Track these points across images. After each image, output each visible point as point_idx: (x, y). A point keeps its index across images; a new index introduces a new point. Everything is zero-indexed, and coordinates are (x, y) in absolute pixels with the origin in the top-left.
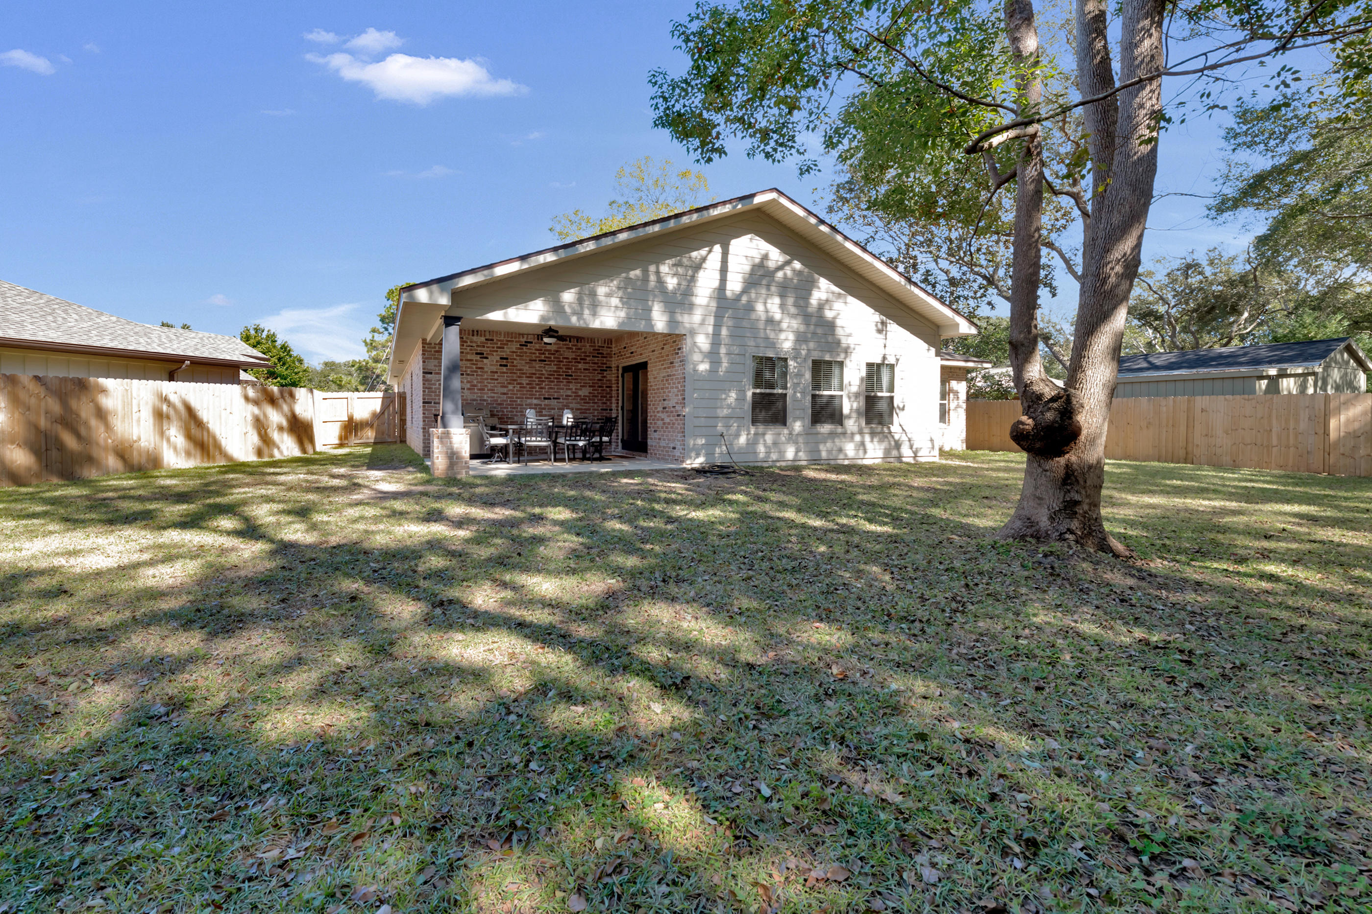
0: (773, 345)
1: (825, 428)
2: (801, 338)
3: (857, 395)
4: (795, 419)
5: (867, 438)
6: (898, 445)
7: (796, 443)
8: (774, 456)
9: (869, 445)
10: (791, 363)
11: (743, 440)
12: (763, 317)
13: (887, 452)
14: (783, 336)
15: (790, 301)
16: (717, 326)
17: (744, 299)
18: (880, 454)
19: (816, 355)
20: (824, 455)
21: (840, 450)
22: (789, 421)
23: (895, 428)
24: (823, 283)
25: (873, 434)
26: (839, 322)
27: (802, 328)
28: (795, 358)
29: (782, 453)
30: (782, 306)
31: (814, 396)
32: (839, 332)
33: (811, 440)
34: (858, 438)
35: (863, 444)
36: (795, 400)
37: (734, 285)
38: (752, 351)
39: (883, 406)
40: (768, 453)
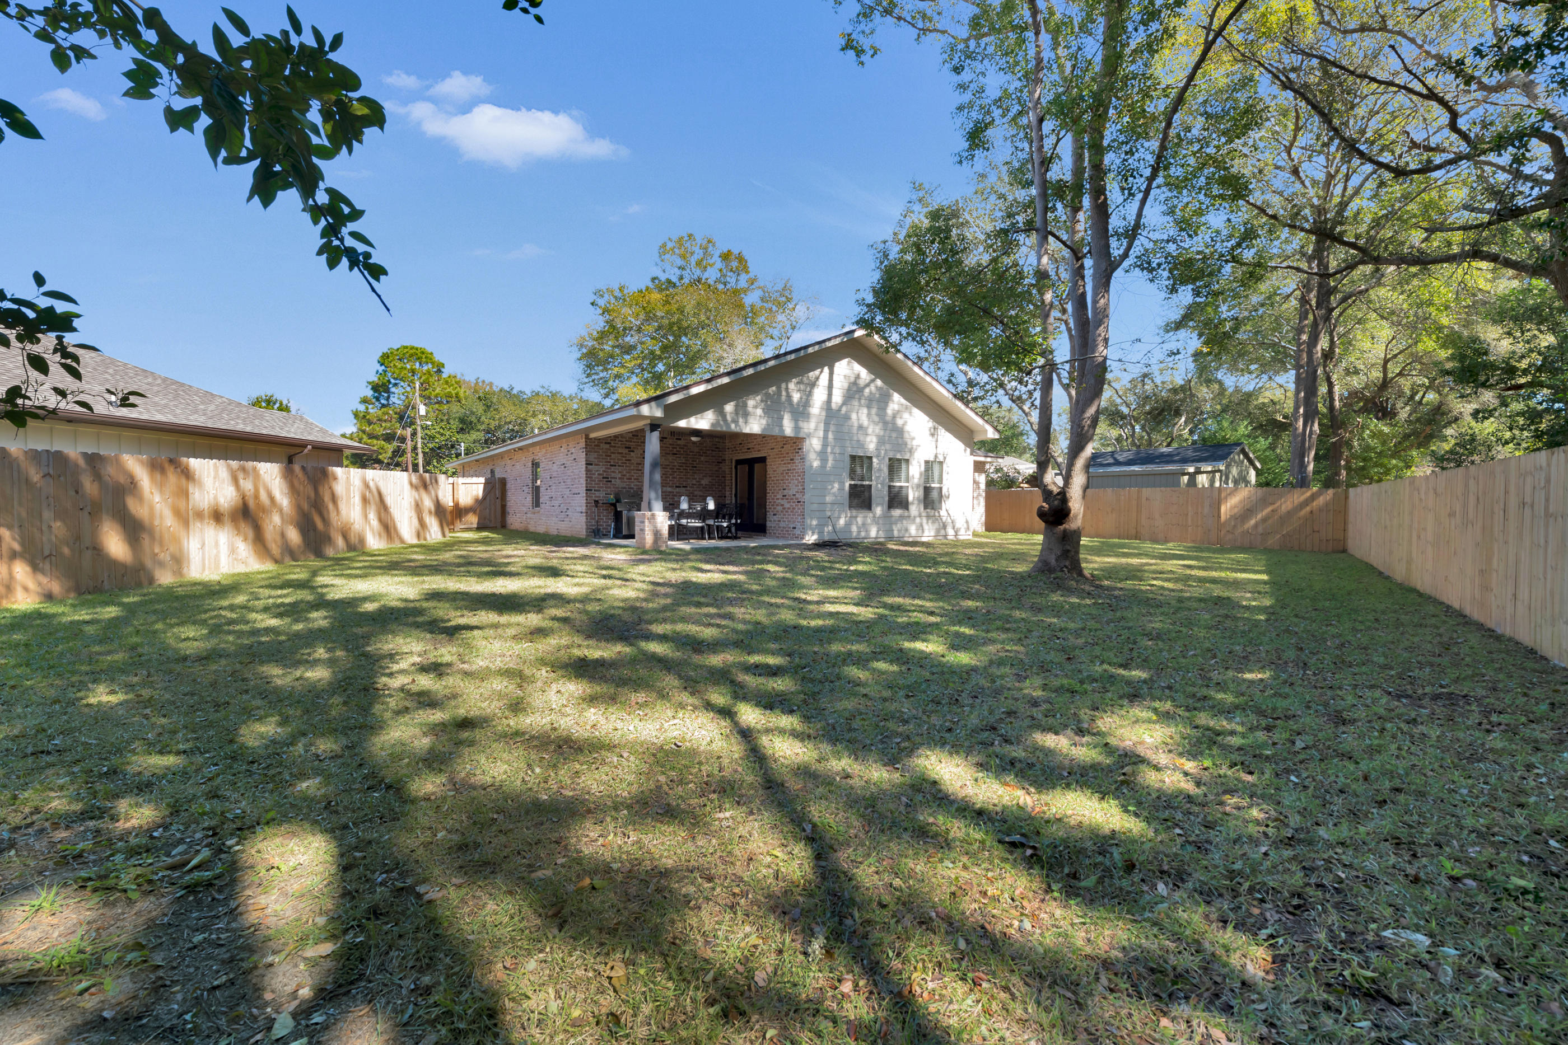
0: (861, 445)
1: (897, 512)
2: (881, 441)
3: (918, 486)
4: (878, 505)
5: (924, 520)
6: (945, 527)
7: (877, 523)
8: (863, 534)
9: (926, 527)
10: (875, 460)
11: (842, 522)
12: (856, 424)
13: (938, 531)
14: (868, 439)
15: (874, 411)
16: (826, 431)
17: (844, 409)
18: (933, 533)
19: (891, 455)
20: (896, 533)
21: (907, 530)
22: (873, 506)
23: (943, 513)
24: (896, 397)
25: (928, 517)
26: (907, 428)
27: (882, 433)
28: (878, 456)
29: (867, 531)
30: (869, 415)
31: (890, 487)
32: (906, 435)
33: (887, 521)
34: (918, 520)
35: (921, 525)
36: (877, 490)
37: (837, 398)
38: (850, 451)
39: (935, 494)
40: (859, 532)
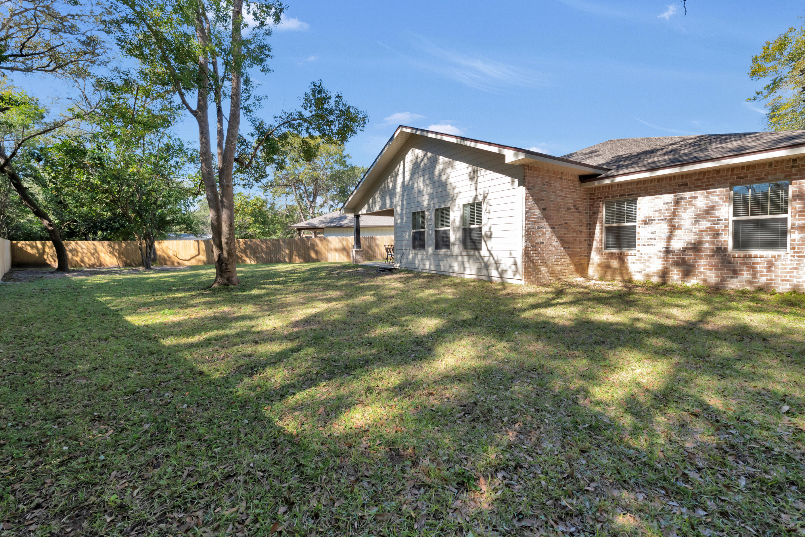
0: (419, 203)
1: (443, 251)
2: (432, 197)
3: (459, 228)
4: (429, 246)
5: (466, 259)
6: (487, 266)
7: (430, 260)
8: (421, 267)
9: (467, 265)
10: (426, 213)
11: (411, 256)
12: (417, 191)
13: (479, 270)
14: (424, 198)
15: (426, 177)
16: (403, 200)
17: (410, 183)
18: (474, 272)
19: (437, 207)
20: (442, 268)
21: (450, 266)
22: (426, 246)
23: (484, 252)
25: (469, 256)
26: (450, 180)
27: (432, 191)
28: (428, 210)
29: (424, 265)
30: (424, 181)
31: (436, 232)
32: (449, 187)
33: (437, 259)
34: (460, 258)
35: (463, 263)
36: (429, 235)
37: (407, 178)
38: (414, 210)
39: (475, 235)
40: (419, 265)
